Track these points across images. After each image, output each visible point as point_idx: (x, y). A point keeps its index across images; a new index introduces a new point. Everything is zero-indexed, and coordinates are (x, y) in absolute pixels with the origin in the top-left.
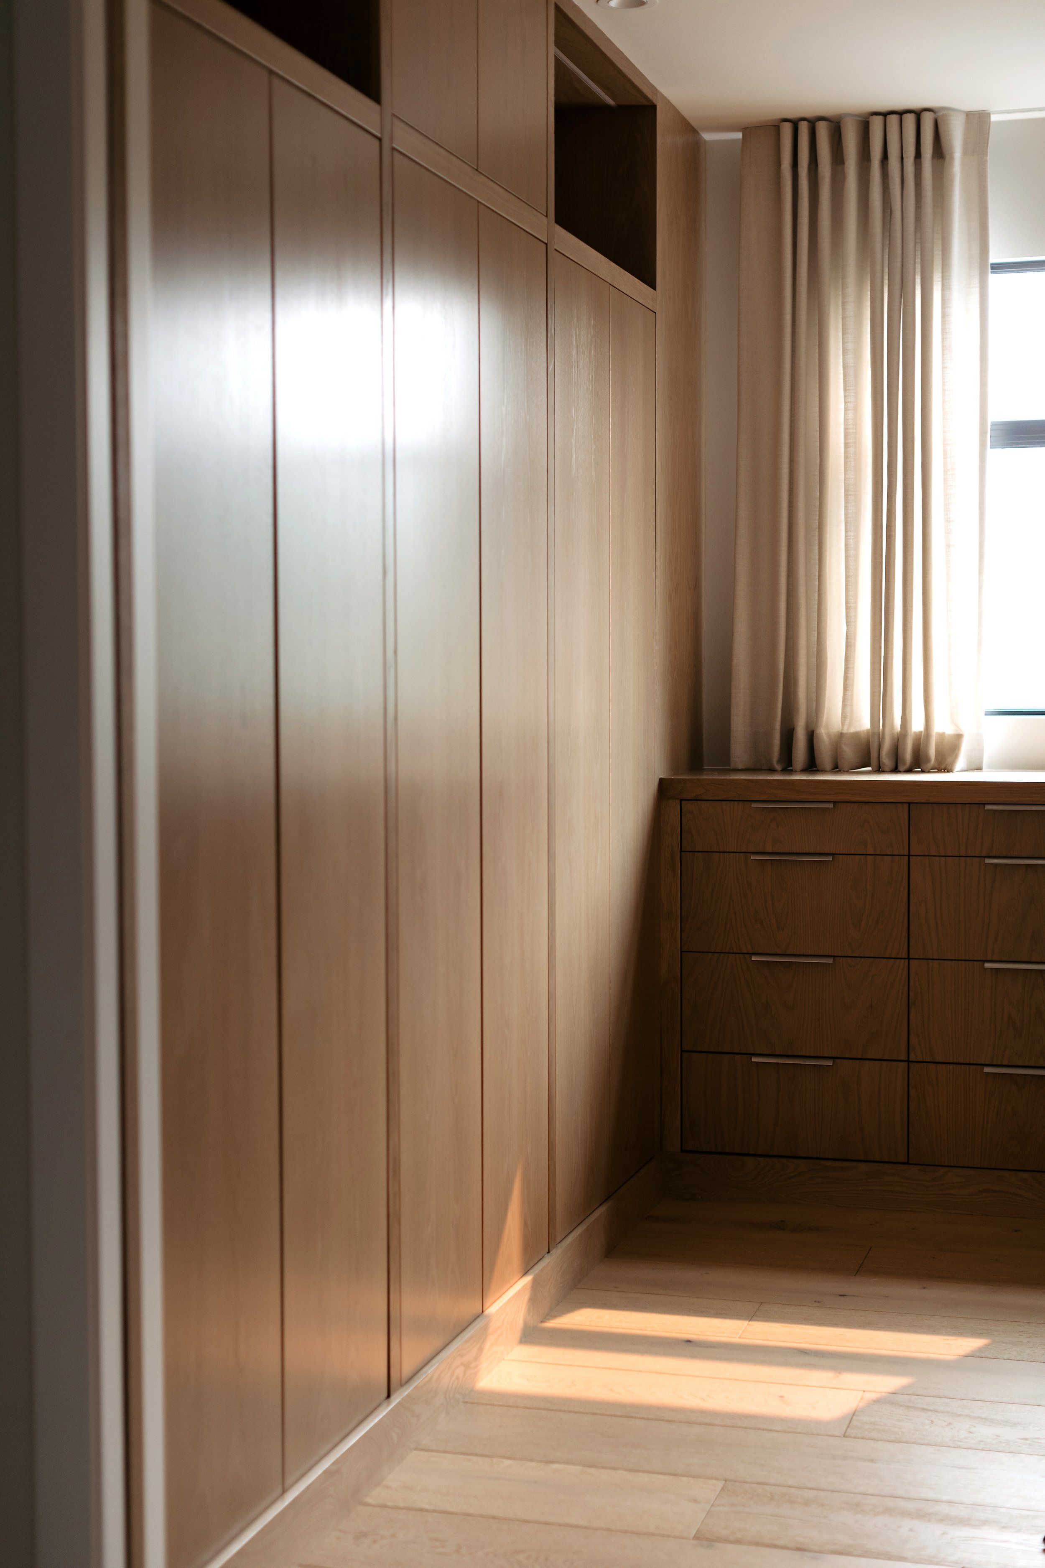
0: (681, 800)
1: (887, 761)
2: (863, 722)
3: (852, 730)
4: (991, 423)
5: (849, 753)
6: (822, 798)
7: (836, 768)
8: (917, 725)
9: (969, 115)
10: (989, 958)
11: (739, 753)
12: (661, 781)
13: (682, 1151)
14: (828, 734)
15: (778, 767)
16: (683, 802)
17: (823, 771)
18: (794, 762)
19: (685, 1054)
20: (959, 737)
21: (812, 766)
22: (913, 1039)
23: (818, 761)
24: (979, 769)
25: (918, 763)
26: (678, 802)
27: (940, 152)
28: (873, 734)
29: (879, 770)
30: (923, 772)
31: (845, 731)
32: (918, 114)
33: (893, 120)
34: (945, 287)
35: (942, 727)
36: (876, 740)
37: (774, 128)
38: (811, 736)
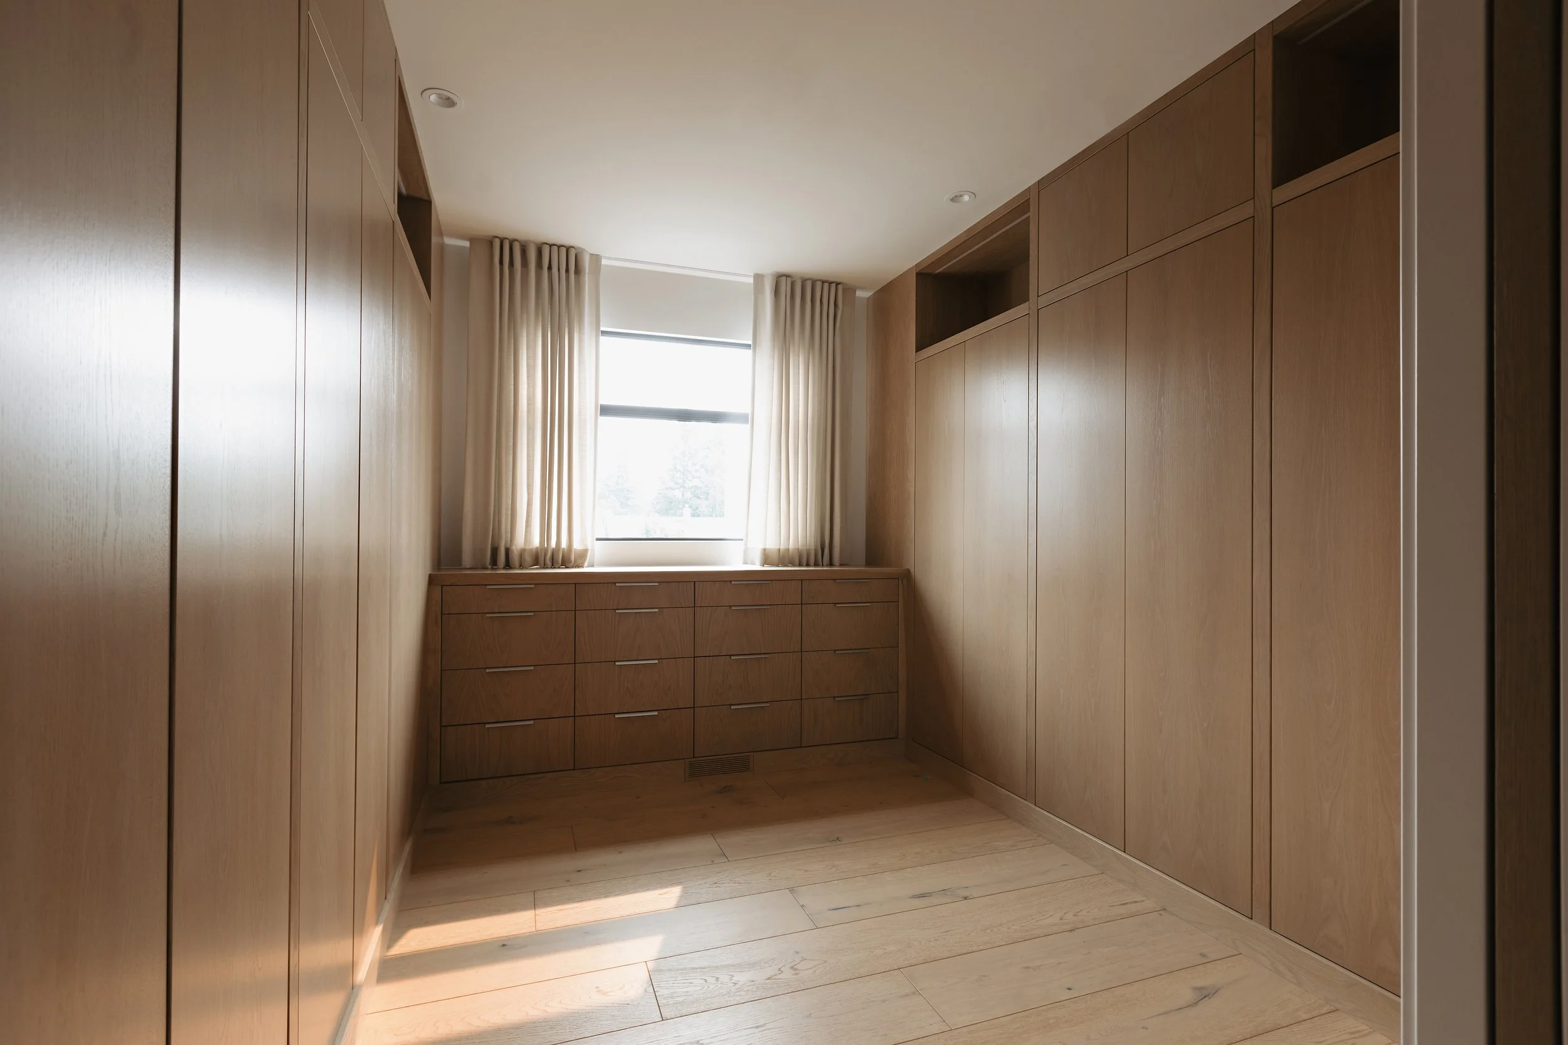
0: (442, 586)
1: (549, 563)
2: (536, 542)
3: (530, 547)
4: (601, 405)
5: (528, 559)
6: (531, 582)
7: (521, 566)
8: (564, 544)
9: (591, 255)
10: (617, 660)
11: (467, 559)
12: (430, 576)
13: (441, 783)
14: (516, 549)
15: (490, 567)
16: (444, 587)
17: (515, 568)
18: (498, 564)
19: (443, 728)
20: (586, 551)
21: (508, 565)
22: (577, 705)
23: (510, 562)
24: (593, 566)
25: (565, 563)
26: (440, 587)
27: (578, 271)
28: (541, 549)
29: (545, 567)
30: (567, 568)
31: (527, 547)
32: (568, 249)
33: (555, 249)
34: (581, 333)
35: (577, 546)
36: (543, 554)
37: (490, 242)
38: (507, 551)
